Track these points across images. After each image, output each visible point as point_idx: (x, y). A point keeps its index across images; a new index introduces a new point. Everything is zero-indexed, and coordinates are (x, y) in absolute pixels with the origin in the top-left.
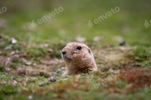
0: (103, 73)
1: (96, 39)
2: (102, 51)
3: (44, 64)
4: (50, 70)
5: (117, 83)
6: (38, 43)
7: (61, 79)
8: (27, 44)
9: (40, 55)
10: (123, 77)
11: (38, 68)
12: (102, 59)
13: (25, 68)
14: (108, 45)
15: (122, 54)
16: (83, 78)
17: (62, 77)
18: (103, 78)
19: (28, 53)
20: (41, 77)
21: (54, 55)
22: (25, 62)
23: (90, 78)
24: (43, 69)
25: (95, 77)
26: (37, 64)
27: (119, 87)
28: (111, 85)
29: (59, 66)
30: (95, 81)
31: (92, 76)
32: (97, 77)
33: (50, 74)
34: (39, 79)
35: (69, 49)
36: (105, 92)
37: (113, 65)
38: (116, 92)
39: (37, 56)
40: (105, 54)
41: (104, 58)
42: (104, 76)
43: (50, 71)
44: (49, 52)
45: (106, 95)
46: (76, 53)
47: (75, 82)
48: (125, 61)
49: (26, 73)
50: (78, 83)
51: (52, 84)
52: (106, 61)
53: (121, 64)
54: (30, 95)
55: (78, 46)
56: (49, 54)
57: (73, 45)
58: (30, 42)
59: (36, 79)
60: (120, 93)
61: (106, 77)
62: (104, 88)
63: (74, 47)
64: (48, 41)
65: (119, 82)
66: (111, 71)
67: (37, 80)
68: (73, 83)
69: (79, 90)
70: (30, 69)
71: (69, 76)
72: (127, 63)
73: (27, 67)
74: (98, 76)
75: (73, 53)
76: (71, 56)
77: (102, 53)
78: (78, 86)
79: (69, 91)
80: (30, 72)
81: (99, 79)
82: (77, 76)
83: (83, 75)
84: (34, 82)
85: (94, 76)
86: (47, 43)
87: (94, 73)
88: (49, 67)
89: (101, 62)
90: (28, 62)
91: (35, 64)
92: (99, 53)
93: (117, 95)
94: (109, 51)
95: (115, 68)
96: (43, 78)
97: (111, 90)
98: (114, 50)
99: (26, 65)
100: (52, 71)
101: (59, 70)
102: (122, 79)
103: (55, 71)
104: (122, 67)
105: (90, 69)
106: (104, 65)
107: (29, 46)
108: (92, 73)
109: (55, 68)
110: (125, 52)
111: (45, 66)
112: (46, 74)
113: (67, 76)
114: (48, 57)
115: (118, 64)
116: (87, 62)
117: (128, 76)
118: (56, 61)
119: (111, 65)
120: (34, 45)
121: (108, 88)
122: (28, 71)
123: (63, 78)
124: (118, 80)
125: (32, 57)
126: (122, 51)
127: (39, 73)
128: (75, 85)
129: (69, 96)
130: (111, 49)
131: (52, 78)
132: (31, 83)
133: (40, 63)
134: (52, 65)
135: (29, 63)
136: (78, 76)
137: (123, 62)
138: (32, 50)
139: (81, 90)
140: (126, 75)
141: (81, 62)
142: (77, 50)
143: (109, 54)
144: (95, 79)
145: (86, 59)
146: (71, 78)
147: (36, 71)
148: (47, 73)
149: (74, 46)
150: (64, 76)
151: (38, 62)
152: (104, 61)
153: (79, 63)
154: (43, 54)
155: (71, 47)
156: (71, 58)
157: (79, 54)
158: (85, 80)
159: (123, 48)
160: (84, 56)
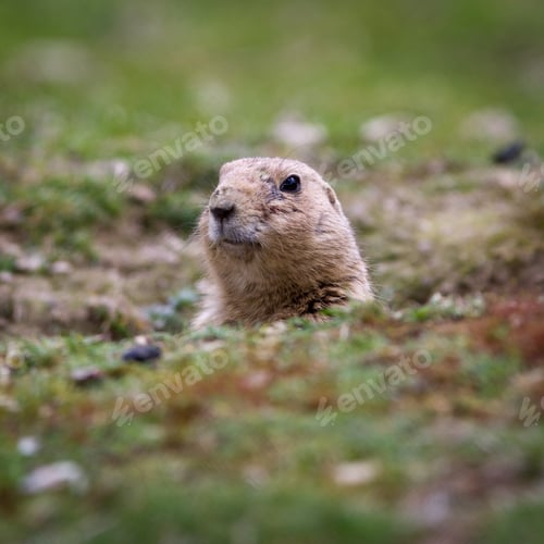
0: (398, 315)
1: (377, 128)
2: (402, 192)
3: (107, 265)
4: (139, 295)
5: (468, 364)
6: (78, 157)
7: (189, 349)
8: (24, 162)
9: (88, 221)
10: (501, 332)
11: (79, 286)
12: (402, 233)
13: (14, 287)
14: (436, 164)
15: (505, 209)
16: (299, 341)
17: (194, 335)
18: (398, 341)
19: (28, 211)
20: (88, 340)
21: (160, 218)
22: (14, 258)
23: (334, 340)
24: (103, 290)
25: (360, 336)
26: (75, 264)
27: (477, 389)
28: (437, 380)
29: (186, 273)
30: (358, 356)
31: (344, 331)
32: (369, 337)
33: (140, 314)
34: (74, 350)
35: (248, 193)
36: (407, 412)
37: (458, 265)
38: (460, 412)
39: (71, 225)
40: (420, 211)
41: (414, 229)
42: (404, 329)
43: (137, 303)
44: (136, 202)
45: (410, 431)
46: (284, 211)
47: (254, 363)
48: (521, 244)
49: (19, 312)
50: (270, 366)
51: (139, 375)
52: (424, 244)
53: (497, 258)
54: (27, 434)
55: (284, 177)
56: (135, 211)
57: (263, 169)
58: (38, 150)
59: (59, 351)
60: (480, 417)
61: (415, 334)
62: (404, 391)
63: (269, 180)
64: (131, 143)
65: (477, 363)
66: (439, 303)
67: (66, 352)
68: (244, 369)
69: (276, 403)
70: (37, 294)
71: (229, 332)
72: (527, 253)
73: (21, 280)
74: (372, 332)
75: (267, 213)
76: (261, 227)
77: (402, 203)
78: (270, 384)
79: (221, 409)
80: (38, 308)
81: (379, 345)
82: (268, 330)
83: (296, 326)
84: (48, 363)
85: (352, 328)
86: (124, 154)
87: (353, 314)
88: (134, 282)
89: (397, 249)
90: (29, 255)
91: (62, 267)
92: (390, 205)
93: (466, 429)
94: (441, 190)
95: (469, 280)
96: (95, 344)
97: (439, 402)
98: (463, 188)
99: (18, 271)
100: (149, 302)
101: (186, 294)
102: (491, 342)
103: (164, 302)
104: (503, 275)
105: (341, 292)
106: (415, 265)
107: (32, 174)
108: (342, 316)
109: (164, 283)
110: (518, 195)
111: (113, 277)
112: (120, 316)
113: (218, 330)
114: (128, 228)
115: (481, 258)
116: (333, 253)
117: (522, 327)
118: (169, 248)
119: (448, 266)
120: (61, 169)
121: (419, 394)
122: (27, 305)
123: (195, 340)
124: (472, 350)
125: (45, 229)
126: (505, 194)
127: (82, 313)
128: (258, 379)
129: (223, 440)
130: (448, 180)
131: (141, 340)
132: (34, 372)
133: (90, 261)
134: (148, 267)
135: (34, 262)
136: (276, 331)
137: (506, 251)
138: (47, 195)
139: (286, 403)
140: (516, 321)
141: (308, 254)
142: (285, 194)
143: (440, 208)
144: (356, 344)
145: (329, 236)
146: (237, 343)
147: (69, 302)
148: (124, 311)
149: (266, 177)
150: (204, 331)
151: (78, 256)
152: (413, 243)
153: (296, 262)
154: (101, 215)
155: (252, 181)
156: (257, 235)
157: (298, 216)
158: (307, 351)
159: (507, 177)
160: (320, 224)
